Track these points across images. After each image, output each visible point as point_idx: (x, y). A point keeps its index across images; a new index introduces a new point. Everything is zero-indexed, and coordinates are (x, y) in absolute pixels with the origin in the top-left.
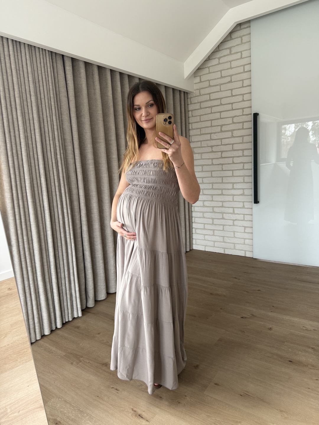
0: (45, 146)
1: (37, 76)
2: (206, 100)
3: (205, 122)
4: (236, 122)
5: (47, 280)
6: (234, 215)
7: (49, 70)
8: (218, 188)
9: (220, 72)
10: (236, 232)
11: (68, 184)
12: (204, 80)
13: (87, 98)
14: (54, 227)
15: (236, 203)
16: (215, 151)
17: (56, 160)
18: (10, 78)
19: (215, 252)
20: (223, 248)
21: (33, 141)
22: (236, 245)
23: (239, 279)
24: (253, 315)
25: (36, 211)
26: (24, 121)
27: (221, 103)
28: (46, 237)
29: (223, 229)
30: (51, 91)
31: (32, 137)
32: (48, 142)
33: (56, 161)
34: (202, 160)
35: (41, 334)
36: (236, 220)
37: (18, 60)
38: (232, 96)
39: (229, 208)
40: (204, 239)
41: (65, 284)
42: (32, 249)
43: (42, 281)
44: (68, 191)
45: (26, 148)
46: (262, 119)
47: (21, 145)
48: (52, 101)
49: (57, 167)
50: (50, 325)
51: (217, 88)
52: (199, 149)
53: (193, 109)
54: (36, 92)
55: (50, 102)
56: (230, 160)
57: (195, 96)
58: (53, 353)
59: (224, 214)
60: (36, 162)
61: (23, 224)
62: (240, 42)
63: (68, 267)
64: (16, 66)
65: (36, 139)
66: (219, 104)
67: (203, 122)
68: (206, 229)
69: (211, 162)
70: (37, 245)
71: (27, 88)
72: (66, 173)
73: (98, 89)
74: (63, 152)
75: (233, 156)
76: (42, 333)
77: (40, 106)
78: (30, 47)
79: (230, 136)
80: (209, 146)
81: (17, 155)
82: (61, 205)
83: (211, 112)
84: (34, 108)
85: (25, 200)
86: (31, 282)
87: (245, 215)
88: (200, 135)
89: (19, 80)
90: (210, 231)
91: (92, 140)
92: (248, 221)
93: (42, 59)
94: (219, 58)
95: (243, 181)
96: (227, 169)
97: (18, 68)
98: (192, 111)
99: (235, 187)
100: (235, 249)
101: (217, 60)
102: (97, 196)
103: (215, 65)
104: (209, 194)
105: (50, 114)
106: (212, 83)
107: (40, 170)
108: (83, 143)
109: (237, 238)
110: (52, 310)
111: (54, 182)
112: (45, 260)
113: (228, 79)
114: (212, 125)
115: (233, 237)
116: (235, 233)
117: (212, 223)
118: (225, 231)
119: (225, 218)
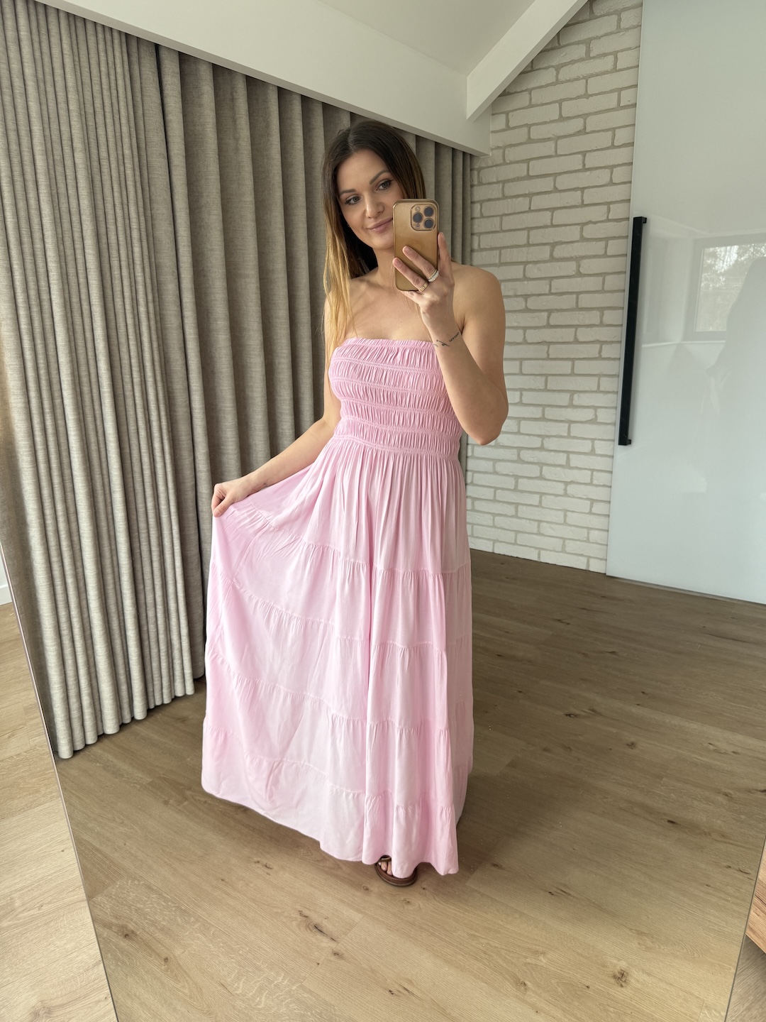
0: (110, 281)
1: (90, 98)
2: (518, 177)
3: (512, 233)
4: (589, 237)
5: (113, 608)
6: (567, 470)
7: (120, 82)
8: (534, 403)
9: (557, 105)
10: (569, 511)
11: (165, 380)
12: (514, 125)
13: (217, 161)
14: (130, 485)
15: (575, 441)
16: (532, 308)
17: (137, 317)
18: (20, 102)
19: (517, 557)
20: (536, 548)
21: (79, 268)
22: (567, 542)
23: (568, 624)
24: (593, 710)
25: (85, 442)
26: (58, 216)
27: (555, 187)
28: (110, 508)
29: (540, 502)
30: (126, 140)
31: (75, 259)
32: (116, 273)
33: (137, 320)
35: (97, 732)
36: (572, 482)
37: (41, 52)
38: (585, 169)
39: (557, 454)
40: (492, 525)
41: (153, 620)
42: (77, 534)
43: (100, 612)
44: (164, 397)
45: (61, 288)
46: (653, 232)
47: (48, 276)
48: (129, 165)
49: (138, 335)
50: (118, 711)
51: (548, 148)
53: (486, 198)
54: (86, 142)
55: (122, 169)
56: (568, 335)
57: (491, 165)
58: (122, 776)
59: (545, 468)
60: (87, 320)
61: (55, 473)
62: (614, 28)
63: (162, 580)
64: (36, 70)
65: (87, 265)
66: (550, 188)
67: (508, 234)
68: (499, 502)
69: (522, 336)
70: (88, 524)
71: (65, 128)
72: (159, 350)
73: (246, 140)
74: (154, 297)
75: (576, 323)
76: (100, 728)
77: (97, 178)
78: (71, 19)
79: (574, 273)
80: (519, 294)
81: (40, 304)
82: (147, 429)
83: (530, 208)
84: (83, 184)
85: (59, 416)
86: (74, 612)
87: (595, 473)
88: (500, 266)
89: (44, 107)
90: (509, 506)
91: (227, 270)
92: (600, 486)
93: (102, 54)
94: (558, 68)
95: (595, 389)
96: (561, 357)
97: (40, 76)
98: (481, 202)
99: (575, 403)
100: (563, 551)
101: (552, 71)
102: (235, 412)
103: (547, 86)
105: (122, 200)
106: (536, 133)
107: (96, 342)
108: (204, 276)
109: (570, 525)
110: (122, 678)
111: (130, 373)
112: (107, 562)
113: (577, 125)
114: (531, 243)
115: (562, 522)
116: (568, 513)
117: (513, 488)
118: (543, 508)
119: (547, 478)
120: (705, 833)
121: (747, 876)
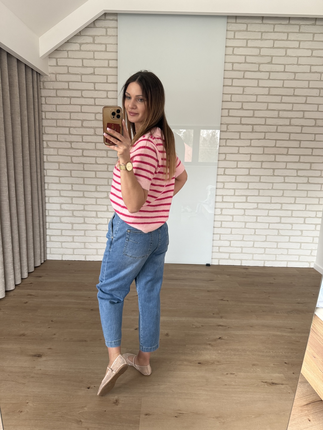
2: (64, 89)
3: (62, 113)
6: (97, 219)
8: (79, 190)
9: (81, 60)
10: (99, 236)
12: (61, 65)
15: (99, 206)
16: (74, 147)
19: (75, 260)
20: (84, 255)
27: (82, 95)
29: (85, 234)
34: (59, 156)
36: (99, 224)
38: (95, 90)
39: (91, 212)
40: (61, 247)
51: (78, 78)
52: (55, 142)
53: (48, 96)
56: (93, 160)
57: (49, 80)
59: (86, 218)
62: (105, 34)
66: (80, 95)
67: (60, 113)
68: (64, 236)
69: (71, 160)
75: (96, 155)
79: (93, 134)
80: (68, 141)
83: (70, 103)
88: (57, 127)
90: (69, 237)
94: (81, 44)
95: (107, 184)
96: (90, 170)
98: (45, 97)
99: (98, 190)
100: (97, 255)
101: (78, 45)
103: (76, 51)
104: (68, 195)
106: (71, 70)
109: (99, 243)
113: (90, 71)
114: (72, 118)
115: (96, 242)
116: (98, 238)
117: (71, 229)
118: (86, 236)
119: (87, 223)
120: (212, 363)
121: (234, 375)
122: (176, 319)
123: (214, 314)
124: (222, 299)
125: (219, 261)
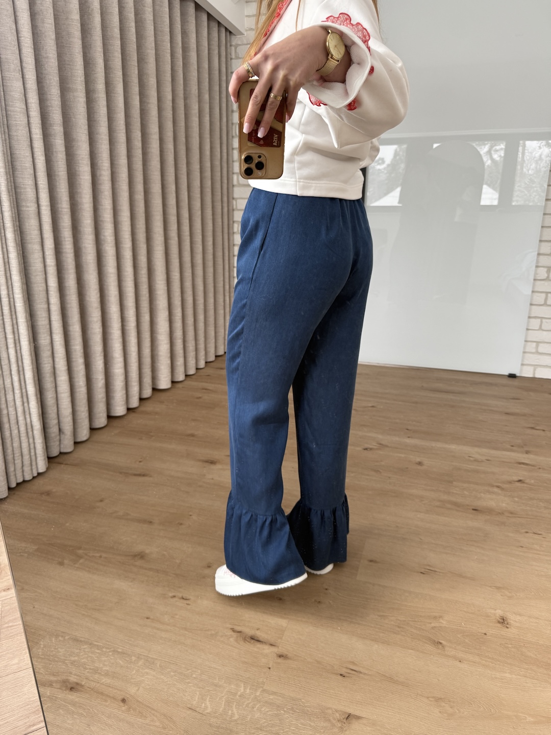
57: (245, 42)
120: (500, 513)
121: (541, 536)
122: (439, 445)
123: (512, 446)
124: (532, 426)
125: (535, 370)
